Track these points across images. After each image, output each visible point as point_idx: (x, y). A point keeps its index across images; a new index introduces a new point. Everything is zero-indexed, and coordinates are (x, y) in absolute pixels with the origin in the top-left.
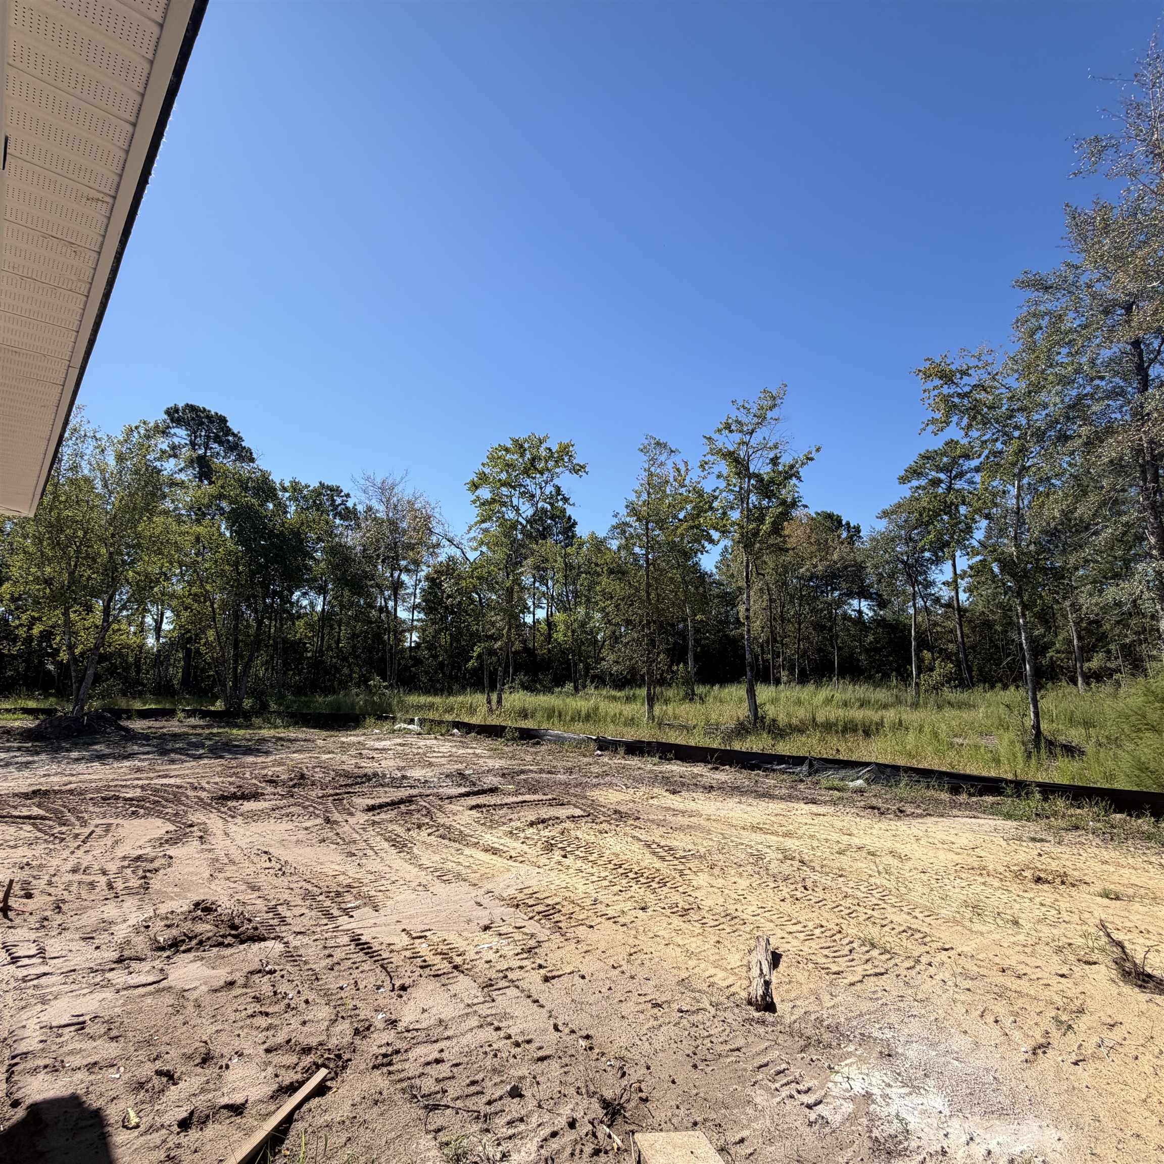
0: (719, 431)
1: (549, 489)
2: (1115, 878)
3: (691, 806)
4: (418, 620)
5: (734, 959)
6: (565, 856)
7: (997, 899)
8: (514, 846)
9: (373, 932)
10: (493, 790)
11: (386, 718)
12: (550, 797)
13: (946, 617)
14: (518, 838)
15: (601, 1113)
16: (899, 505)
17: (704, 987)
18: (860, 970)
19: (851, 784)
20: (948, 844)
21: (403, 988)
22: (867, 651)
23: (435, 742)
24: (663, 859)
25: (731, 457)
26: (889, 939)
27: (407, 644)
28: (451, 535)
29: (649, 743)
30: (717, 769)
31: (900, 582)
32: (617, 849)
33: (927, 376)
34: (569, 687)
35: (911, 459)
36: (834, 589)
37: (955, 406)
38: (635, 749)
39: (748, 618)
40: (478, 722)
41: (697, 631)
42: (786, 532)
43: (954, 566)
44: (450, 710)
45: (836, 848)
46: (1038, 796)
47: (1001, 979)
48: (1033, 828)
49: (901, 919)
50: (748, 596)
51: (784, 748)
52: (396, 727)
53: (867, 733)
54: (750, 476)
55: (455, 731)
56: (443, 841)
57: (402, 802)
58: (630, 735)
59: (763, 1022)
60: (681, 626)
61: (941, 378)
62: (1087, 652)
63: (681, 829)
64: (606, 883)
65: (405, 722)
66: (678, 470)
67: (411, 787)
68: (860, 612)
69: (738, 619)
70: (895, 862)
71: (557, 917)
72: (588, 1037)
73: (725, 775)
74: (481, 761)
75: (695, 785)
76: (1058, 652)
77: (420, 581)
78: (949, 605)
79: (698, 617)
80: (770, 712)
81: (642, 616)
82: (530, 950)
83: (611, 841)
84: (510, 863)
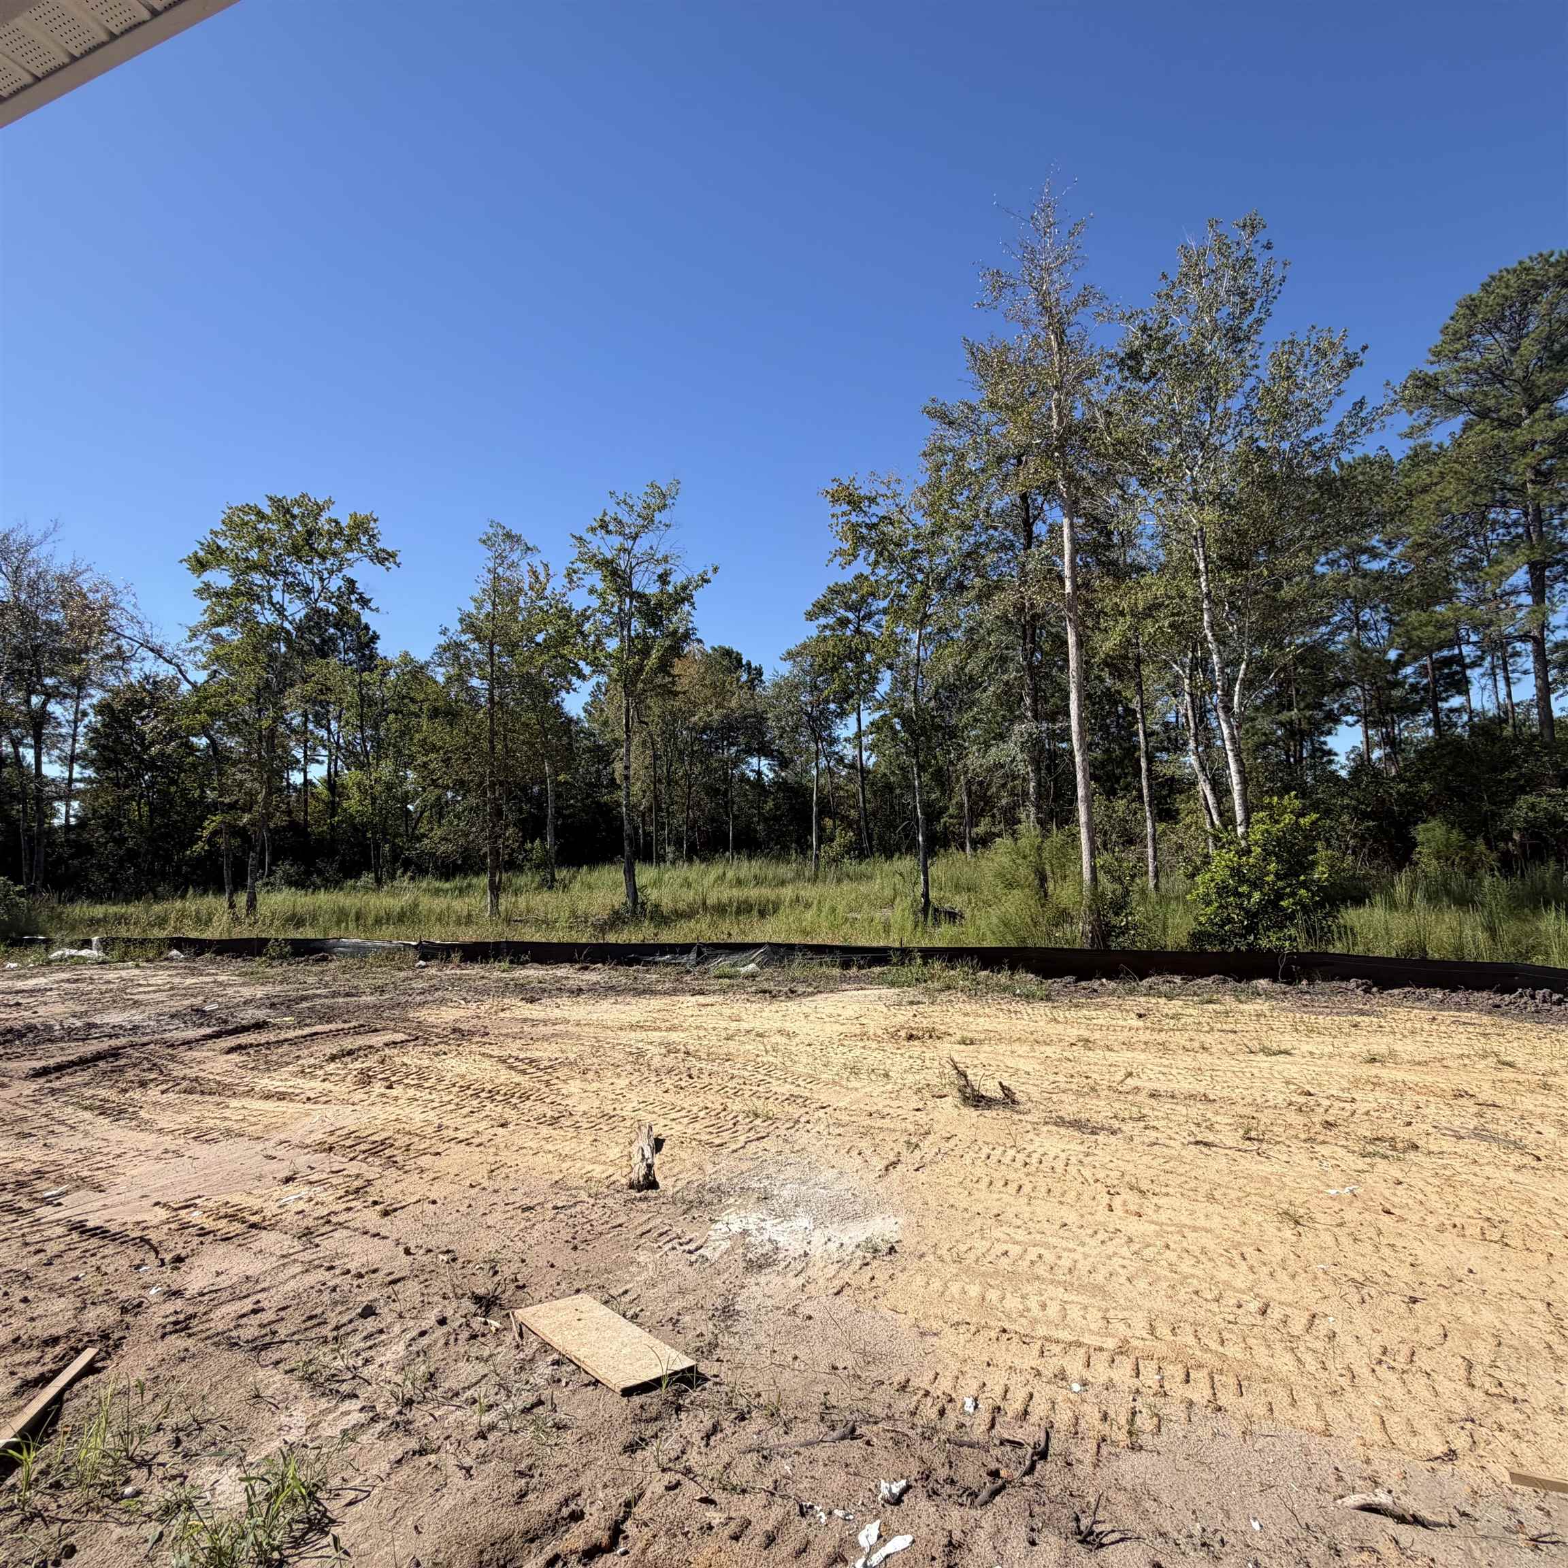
0: (593, 530)
1: (335, 583)
2: (973, 1027)
3: (557, 1013)
4: (80, 781)
5: (614, 1153)
6: (390, 1087)
7: (873, 1057)
8: (313, 1086)
9: (106, 1214)
10: (259, 1026)
11: (32, 942)
12: (352, 1024)
13: (850, 779)
14: (314, 1077)
15: (473, 1308)
16: (805, 646)
17: (582, 1183)
18: (742, 1139)
19: (743, 970)
20: (834, 1018)
21: (179, 1259)
22: (766, 820)
23: (137, 972)
24: (523, 1072)
25: (608, 566)
26: (773, 1108)
27: (57, 822)
28: (157, 642)
29: (497, 944)
30: (586, 968)
31: (804, 737)
32: (463, 1069)
33: (835, 500)
34: (367, 878)
35: (818, 593)
36: (731, 744)
37: (863, 538)
38: (475, 953)
39: (627, 778)
40: (217, 936)
41: (558, 796)
42: (676, 671)
43: (859, 720)
44: (162, 922)
45: (724, 1034)
46: (919, 961)
47: (867, 1122)
48: (912, 993)
49: (785, 1089)
50: (628, 750)
51: (667, 936)
52: (56, 954)
53: (762, 914)
54: (634, 595)
55: (175, 952)
56: (191, 1097)
57: (99, 1057)
58: (468, 935)
59: (646, 1199)
60: (536, 789)
61: (849, 503)
62: (975, 816)
63: (545, 1038)
64: (452, 1107)
65: (71, 945)
66: (535, 573)
67: (110, 1037)
68: (759, 773)
69: (613, 780)
70: (783, 1040)
71: (388, 1152)
72: (448, 1252)
73: (596, 975)
74: (230, 991)
75: (560, 990)
76: (951, 817)
77: (85, 714)
78: (852, 766)
79: (561, 778)
80: (653, 897)
81: (482, 776)
82: (357, 1191)
83: (454, 1062)
84: (308, 1106)
